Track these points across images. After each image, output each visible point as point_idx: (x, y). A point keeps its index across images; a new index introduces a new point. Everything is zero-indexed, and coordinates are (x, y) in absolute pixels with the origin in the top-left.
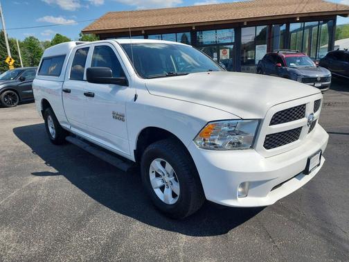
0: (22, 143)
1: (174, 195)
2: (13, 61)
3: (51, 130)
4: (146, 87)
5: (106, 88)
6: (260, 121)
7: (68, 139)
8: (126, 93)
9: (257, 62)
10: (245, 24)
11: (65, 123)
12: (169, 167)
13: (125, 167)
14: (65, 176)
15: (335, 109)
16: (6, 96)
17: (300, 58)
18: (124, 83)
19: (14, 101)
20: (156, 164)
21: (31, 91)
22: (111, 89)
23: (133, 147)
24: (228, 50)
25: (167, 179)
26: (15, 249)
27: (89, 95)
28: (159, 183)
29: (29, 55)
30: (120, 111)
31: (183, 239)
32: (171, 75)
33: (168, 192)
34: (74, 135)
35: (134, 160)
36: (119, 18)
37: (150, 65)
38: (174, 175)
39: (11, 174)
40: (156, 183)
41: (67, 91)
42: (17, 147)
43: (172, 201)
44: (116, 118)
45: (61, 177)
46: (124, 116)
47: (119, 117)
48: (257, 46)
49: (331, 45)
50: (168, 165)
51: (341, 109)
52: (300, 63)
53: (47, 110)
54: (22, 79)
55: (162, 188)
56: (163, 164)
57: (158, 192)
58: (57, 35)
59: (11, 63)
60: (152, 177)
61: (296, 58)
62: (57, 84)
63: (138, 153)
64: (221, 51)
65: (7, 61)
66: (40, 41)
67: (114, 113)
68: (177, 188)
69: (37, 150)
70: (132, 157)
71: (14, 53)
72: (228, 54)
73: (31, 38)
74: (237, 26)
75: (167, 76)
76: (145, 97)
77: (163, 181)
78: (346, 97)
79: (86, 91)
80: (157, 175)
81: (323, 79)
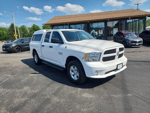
0: (25, 65)
1: (77, 77)
2: (17, 35)
3: (35, 60)
4: (69, 44)
5: (57, 45)
6: (101, 53)
7: (43, 62)
8: (63, 46)
9: (114, 35)
10: (109, 20)
11: (42, 57)
12: (76, 68)
13: (62, 70)
14: (42, 74)
15: (143, 53)
16: (16, 49)
17: (130, 34)
18: (63, 43)
19: (19, 50)
20: (72, 68)
21: (29, 46)
22: (58, 45)
23: (65, 63)
24: (102, 31)
25: (75, 72)
26: (30, 91)
27: (51, 47)
28: (73, 74)
29: (22, 33)
30: (61, 51)
31: (80, 89)
32: (77, 40)
33: (75, 76)
34: (44, 61)
35: (65, 68)
36: (59, 19)
37: (71, 37)
38: (77, 71)
39: (24, 74)
40: (72, 73)
41: (43, 46)
42: (24, 66)
43: (76, 79)
44: (60, 54)
45: (41, 74)
46: (62, 53)
47: (61, 53)
48: (114, 29)
49: (144, 28)
50: (75, 67)
51: (144, 53)
52: (131, 36)
53: (35, 53)
54: (23, 42)
55: (74, 75)
56: (74, 67)
57: (72, 76)
58: (34, 25)
59: (16, 36)
60: (71, 72)
61: (129, 34)
62: (39, 44)
63: (66, 65)
64: (99, 31)
65: (15, 35)
66: (27, 27)
67: (59, 52)
68: (78, 75)
69: (31, 66)
70: (64, 67)
71: (17, 32)
72: (102, 32)
73: (23, 26)
74: (105, 21)
75: (75, 41)
76: (69, 47)
77: (74, 73)
78: (149, 49)
79: (50, 46)
80: (72, 71)
81: (139, 42)
